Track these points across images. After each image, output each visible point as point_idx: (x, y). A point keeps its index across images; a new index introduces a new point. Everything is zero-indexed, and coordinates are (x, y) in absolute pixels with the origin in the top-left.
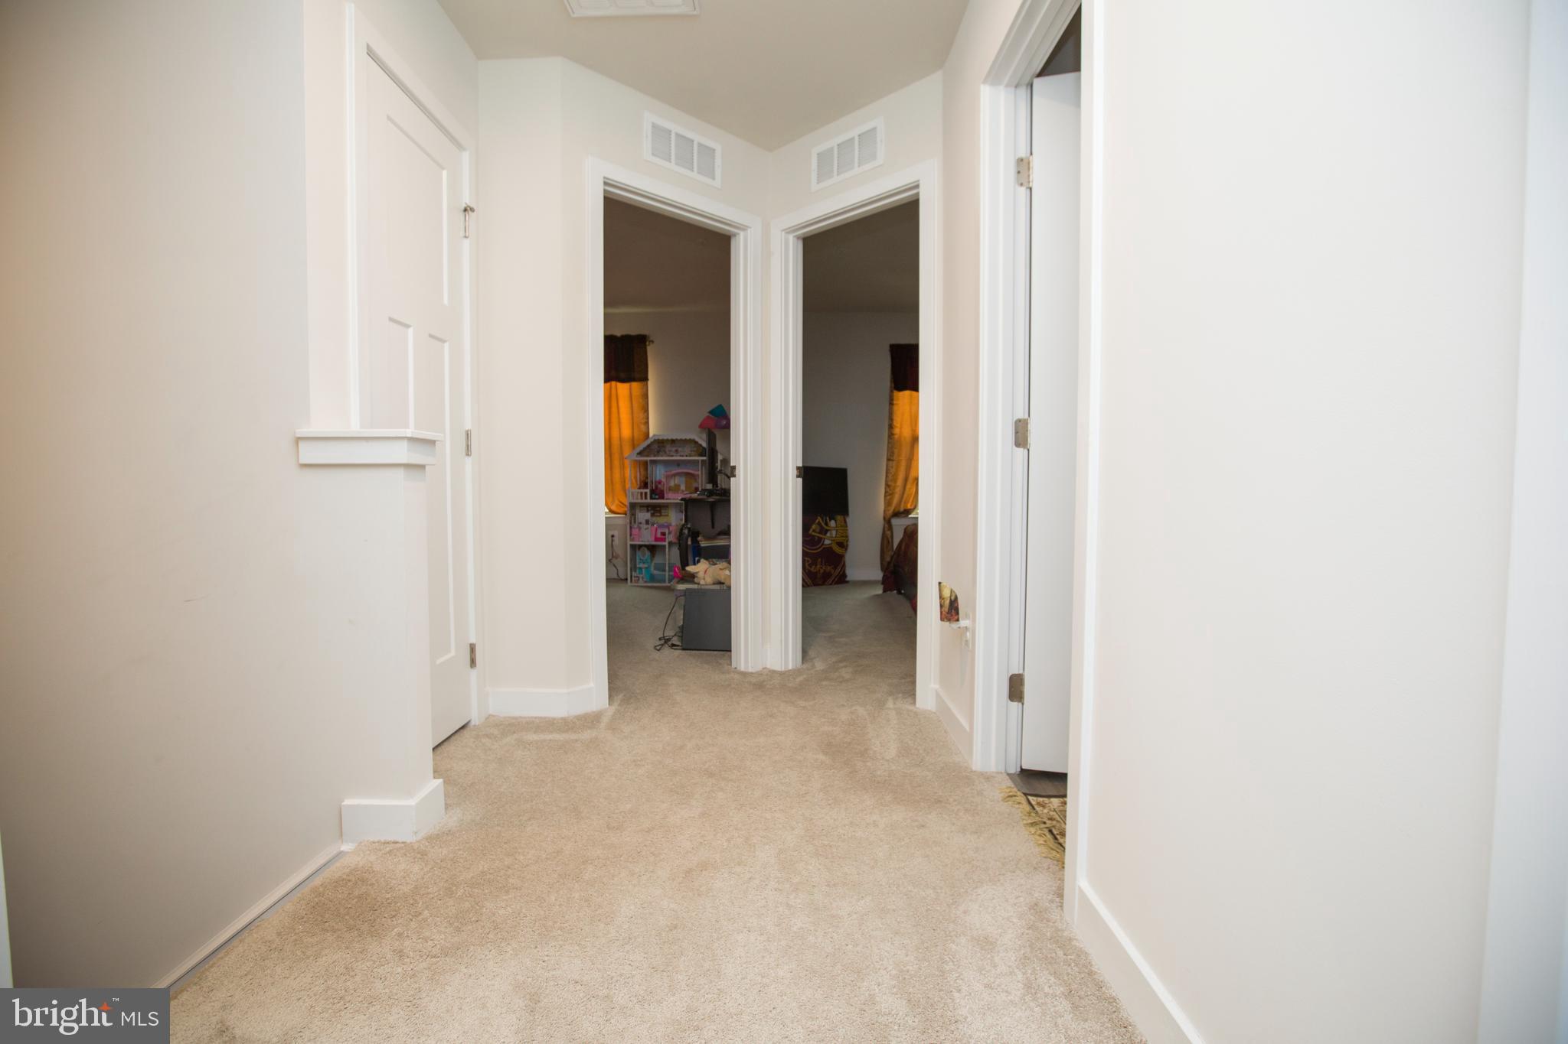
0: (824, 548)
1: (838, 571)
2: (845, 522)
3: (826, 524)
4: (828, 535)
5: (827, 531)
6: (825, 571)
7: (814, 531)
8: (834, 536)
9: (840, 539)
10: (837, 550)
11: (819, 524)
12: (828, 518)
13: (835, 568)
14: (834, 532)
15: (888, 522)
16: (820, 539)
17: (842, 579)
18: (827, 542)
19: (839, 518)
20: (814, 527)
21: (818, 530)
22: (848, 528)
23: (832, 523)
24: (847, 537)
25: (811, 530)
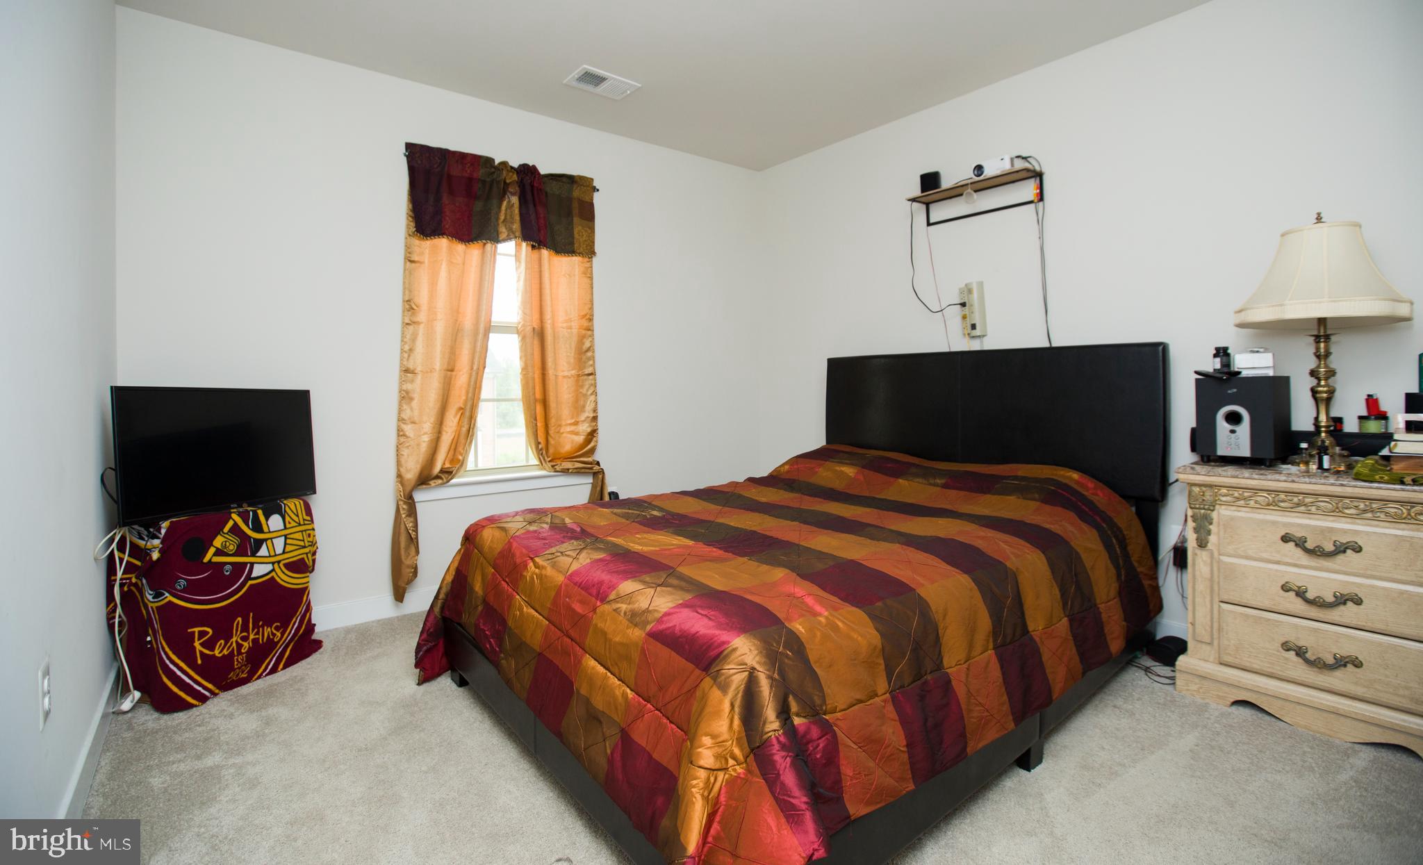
0: (251, 585)
1: (291, 630)
2: (309, 511)
3: (258, 527)
4: (263, 551)
5: (259, 543)
6: (255, 641)
7: (219, 552)
8: (279, 550)
9: (293, 556)
10: (288, 580)
11: (236, 530)
12: (260, 512)
13: (284, 627)
14: (279, 544)
15: (407, 506)
16: (238, 568)
17: (306, 645)
18: (259, 570)
19: (292, 505)
20: (218, 542)
21: (232, 548)
22: (316, 525)
23: (275, 522)
24: (313, 544)
25: (212, 550)
